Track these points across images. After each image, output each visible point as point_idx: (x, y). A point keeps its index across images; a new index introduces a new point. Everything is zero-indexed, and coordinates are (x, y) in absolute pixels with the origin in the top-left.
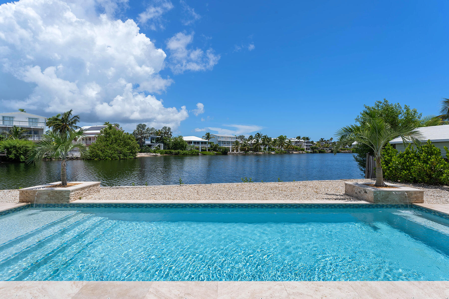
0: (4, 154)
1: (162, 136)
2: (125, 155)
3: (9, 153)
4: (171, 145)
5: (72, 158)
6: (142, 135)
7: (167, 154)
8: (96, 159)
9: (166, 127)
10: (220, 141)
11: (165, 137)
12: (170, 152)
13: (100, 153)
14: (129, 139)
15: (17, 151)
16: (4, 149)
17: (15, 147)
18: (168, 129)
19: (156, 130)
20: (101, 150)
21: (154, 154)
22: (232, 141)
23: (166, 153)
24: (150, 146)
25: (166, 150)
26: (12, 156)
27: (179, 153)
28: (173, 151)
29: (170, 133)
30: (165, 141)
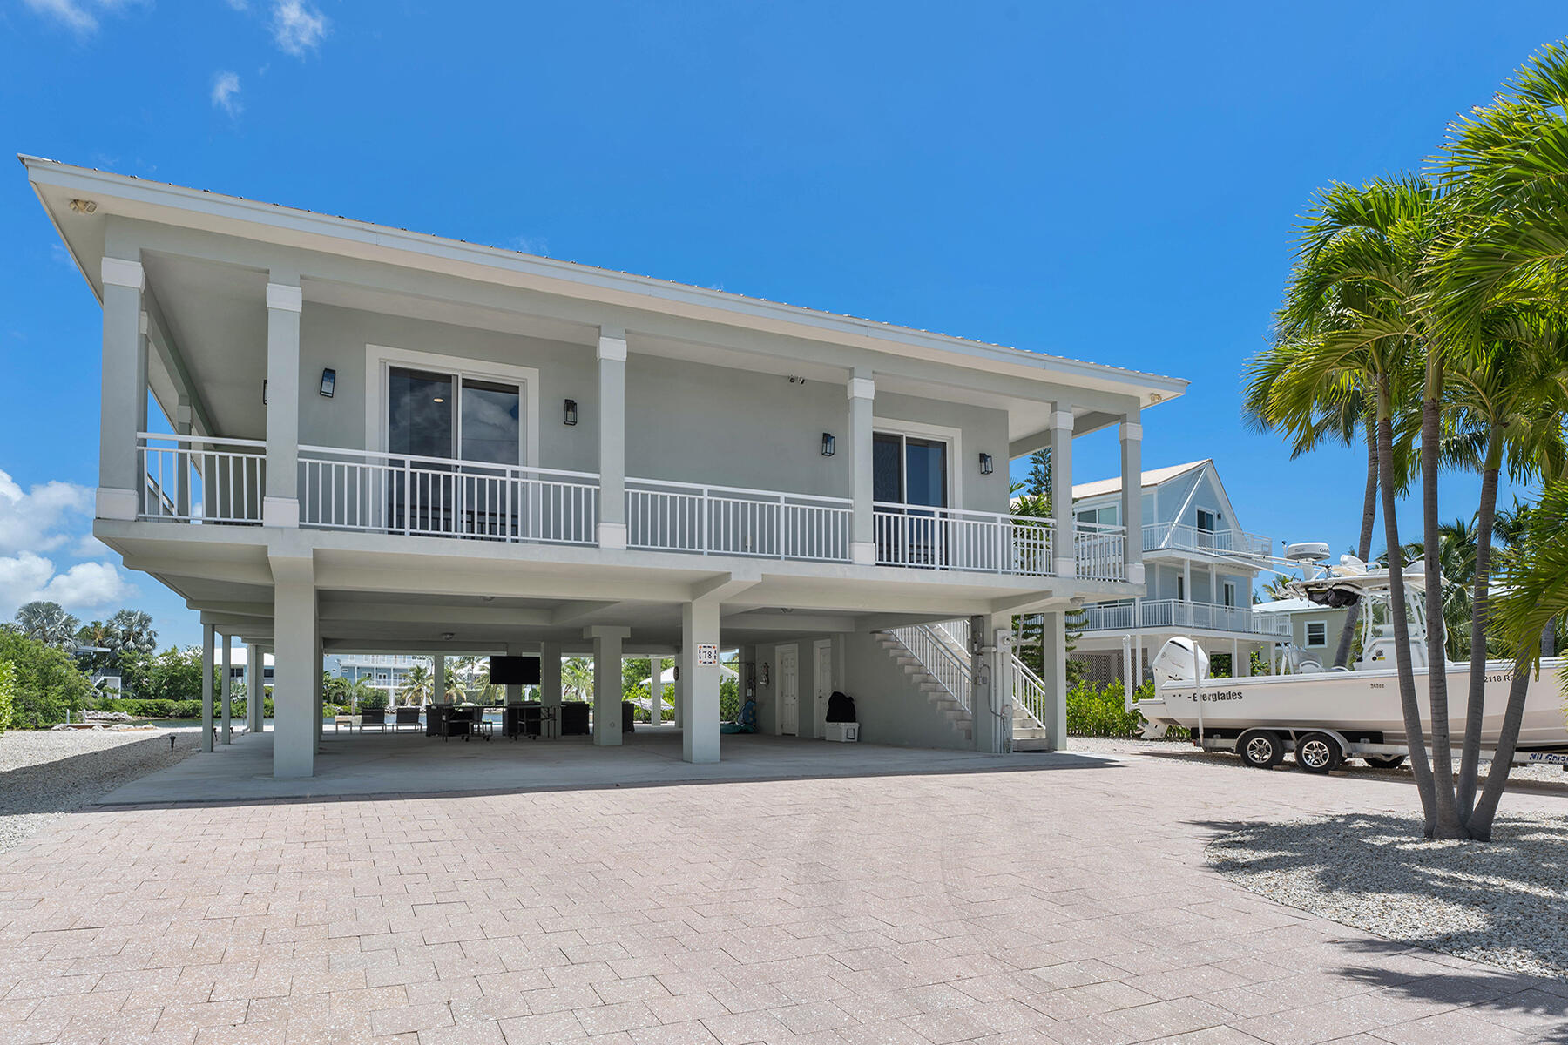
1: (111, 648)
9: (130, 614)
10: (351, 669)
11: (128, 650)
12: (161, 708)
18: (140, 620)
21: (110, 715)
22: (399, 666)
28: (169, 703)
29: (145, 636)
30: (129, 668)
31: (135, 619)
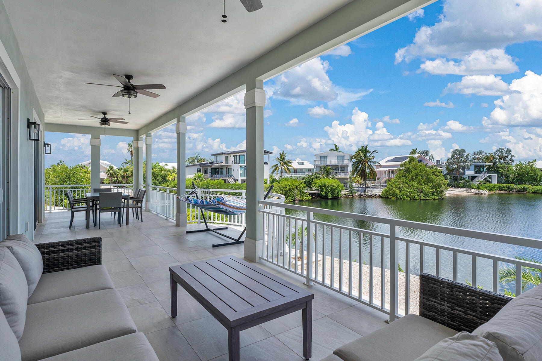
0: (318, 191)
1: (495, 163)
2: (426, 195)
3: (322, 191)
4: (512, 176)
5: (371, 195)
6: (459, 165)
7: (502, 190)
8: (393, 198)
9: (502, 149)
11: (501, 164)
12: (509, 188)
13: (397, 191)
14: (434, 174)
15: (327, 189)
16: (319, 187)
17: (325, 186)
18: (506, 152)
19: (486, 154)
20: (399, 188)
21: (477, 191)
23: (500, 189)
24: (473, 178)
25: (501, 185)
26: (323, 193)
27: (525, 189)
28: (515, 186)
29: (509, 157)
30: (501, 171)
31: (504, 151)
